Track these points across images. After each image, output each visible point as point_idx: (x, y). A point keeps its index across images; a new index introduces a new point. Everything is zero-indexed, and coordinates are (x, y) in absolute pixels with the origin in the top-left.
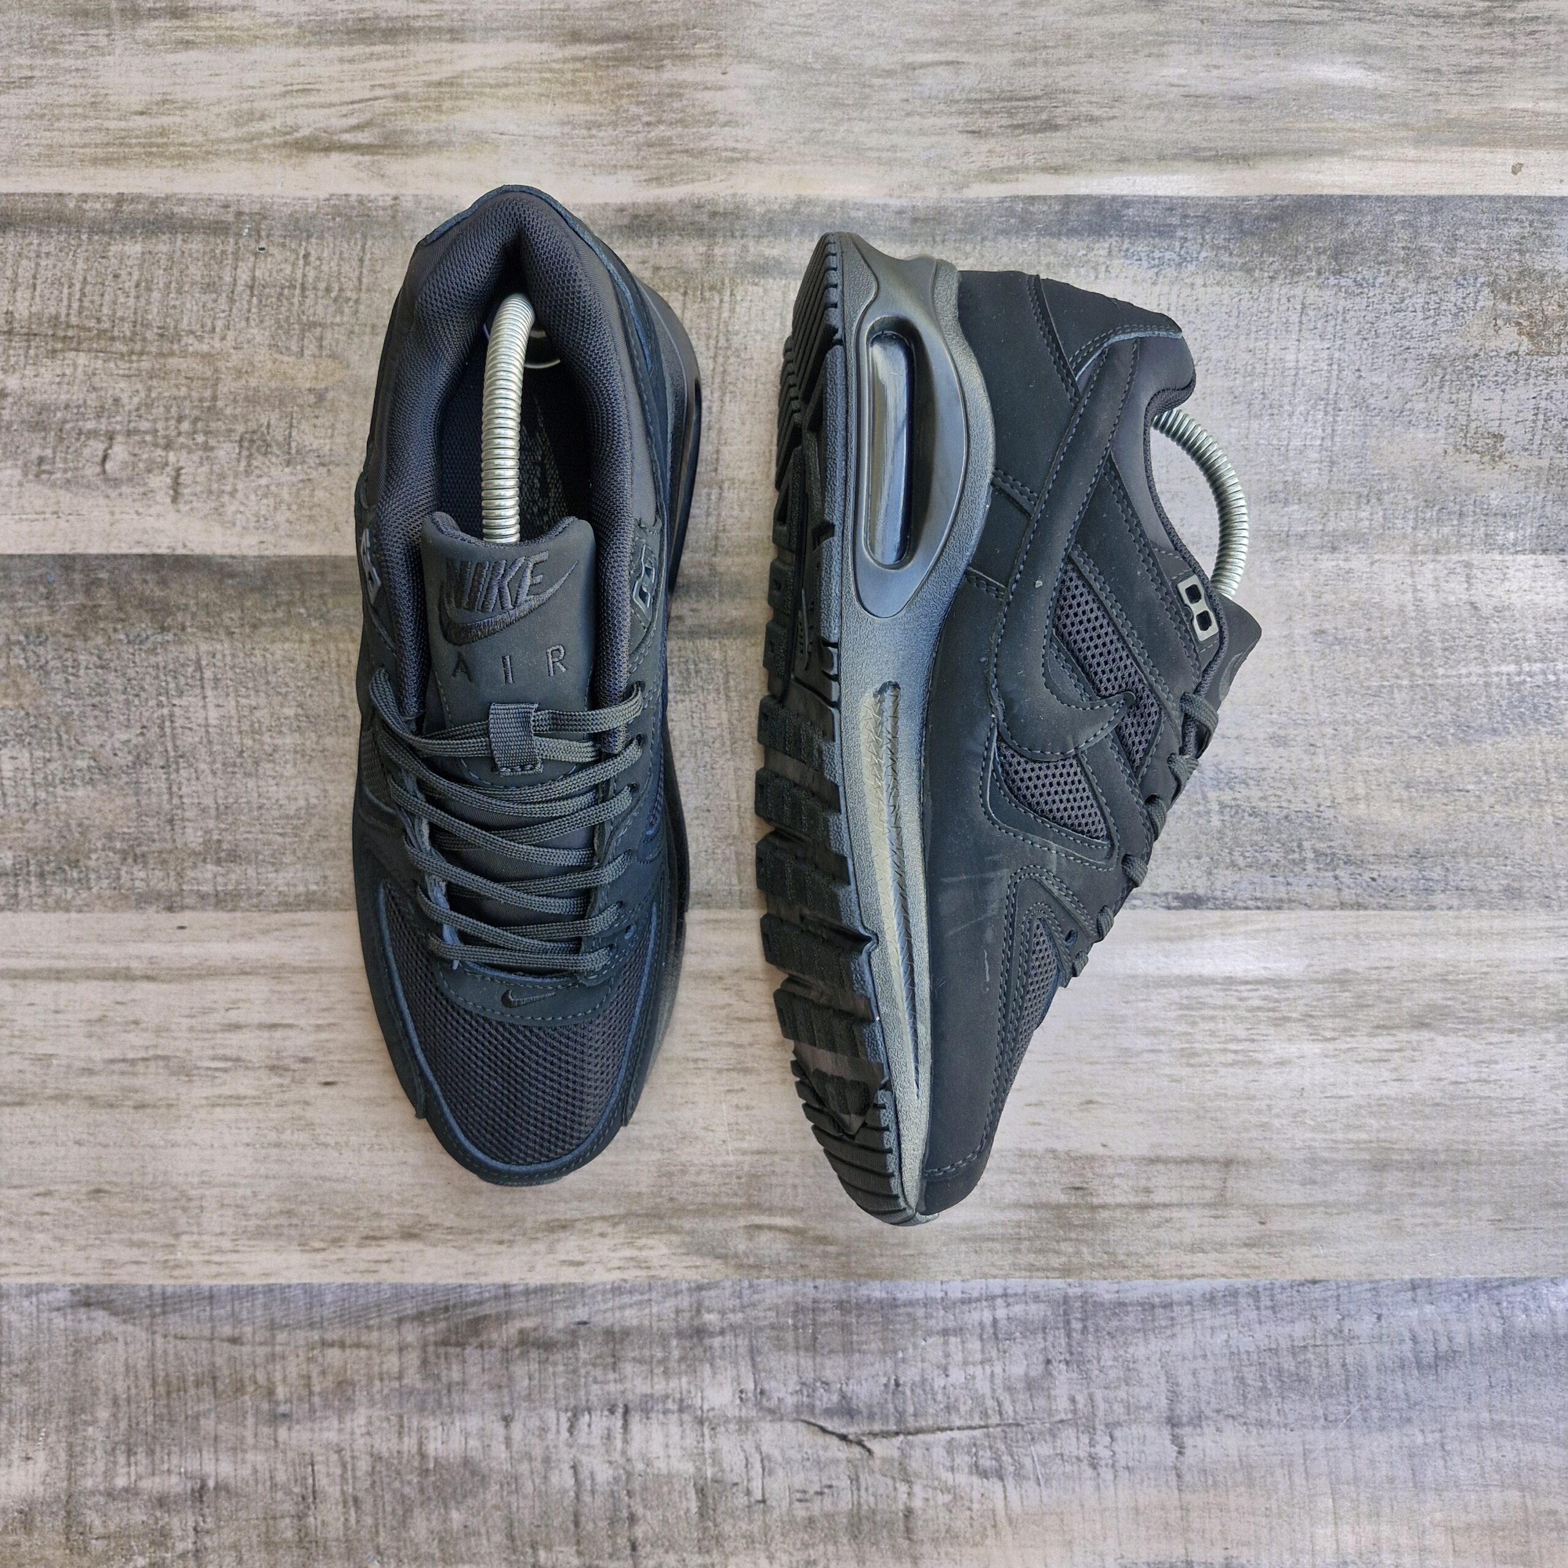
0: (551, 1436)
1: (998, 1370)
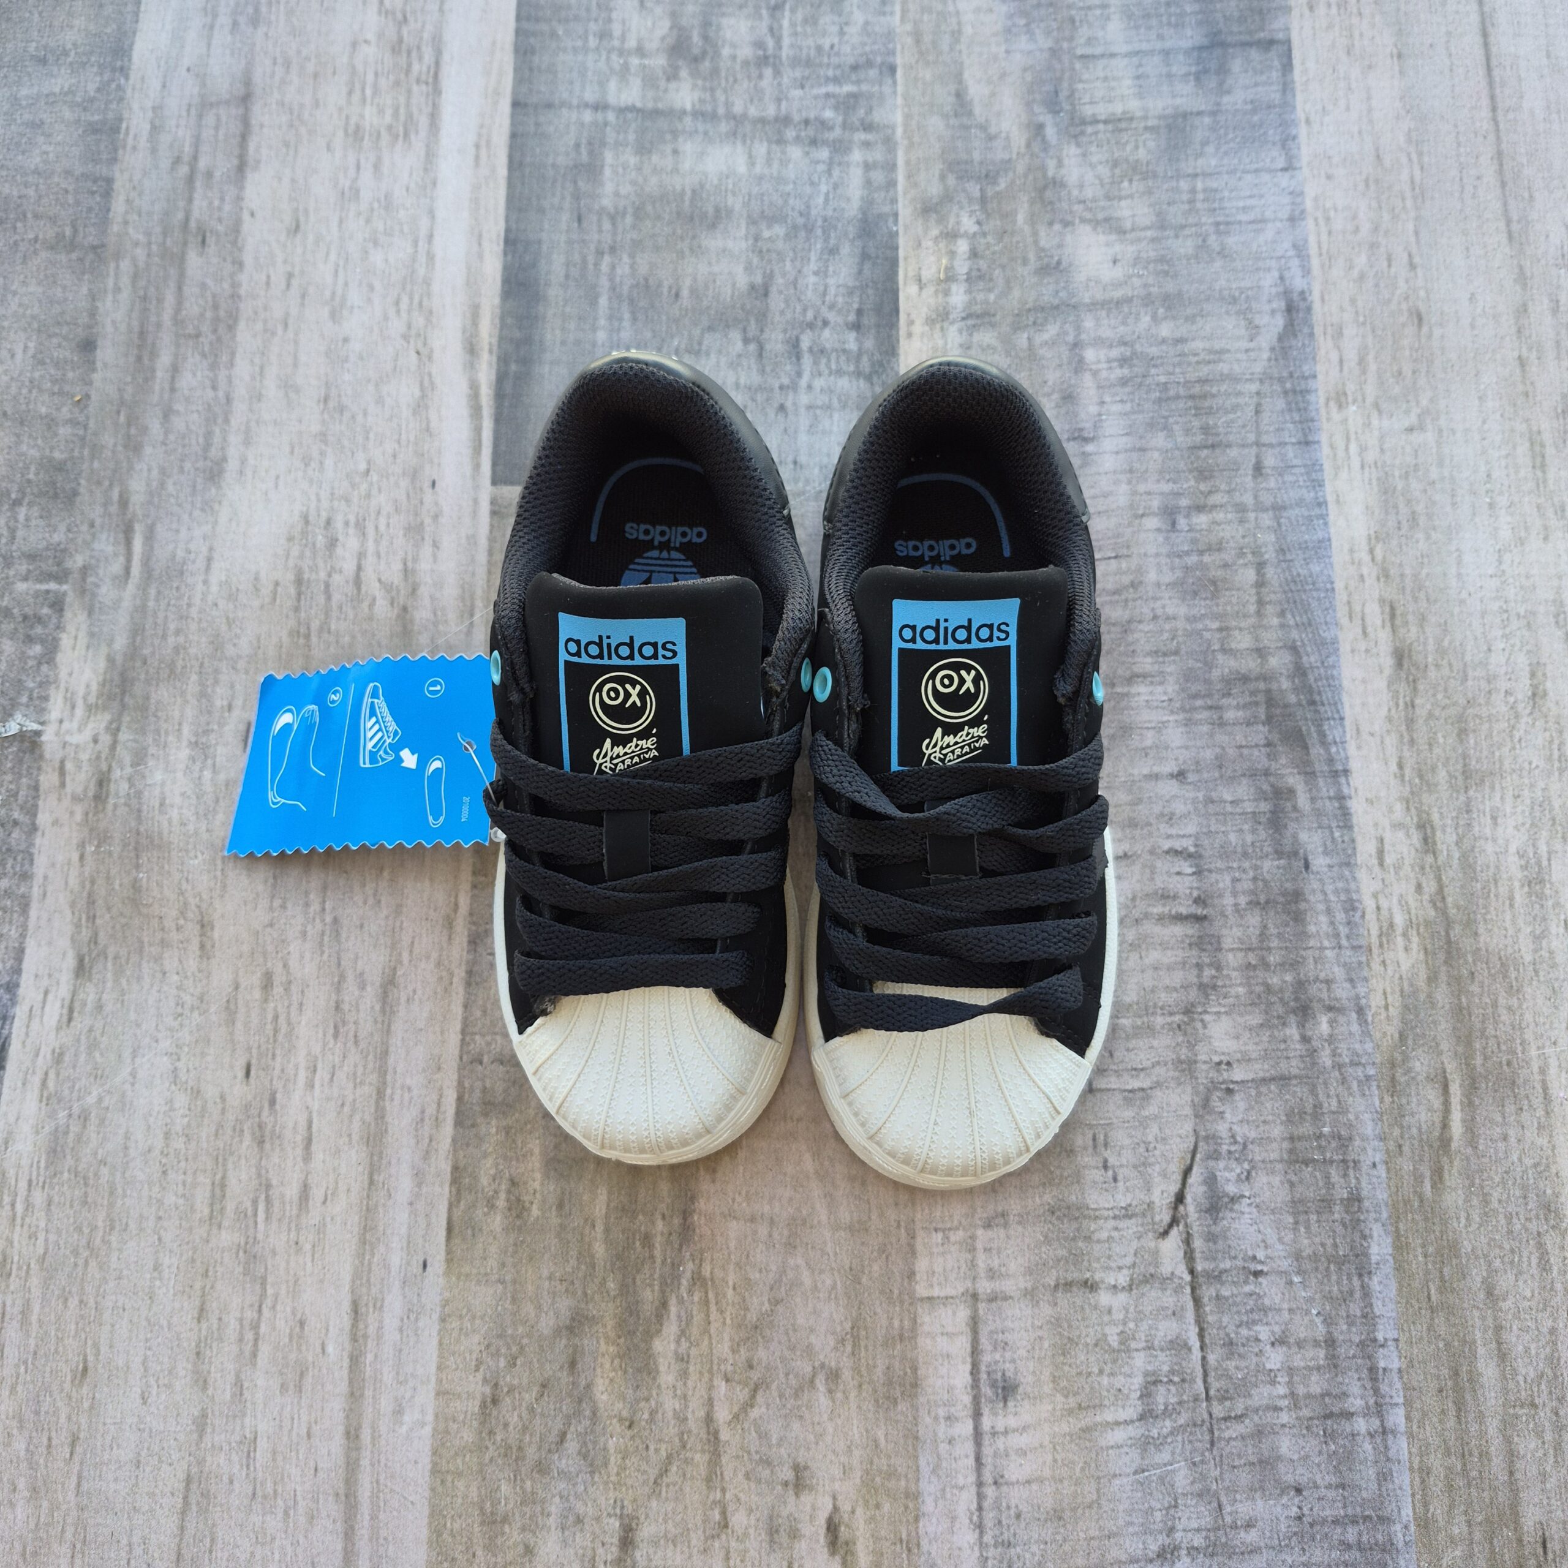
0: (1164, 828)
1: (1285, 1417)
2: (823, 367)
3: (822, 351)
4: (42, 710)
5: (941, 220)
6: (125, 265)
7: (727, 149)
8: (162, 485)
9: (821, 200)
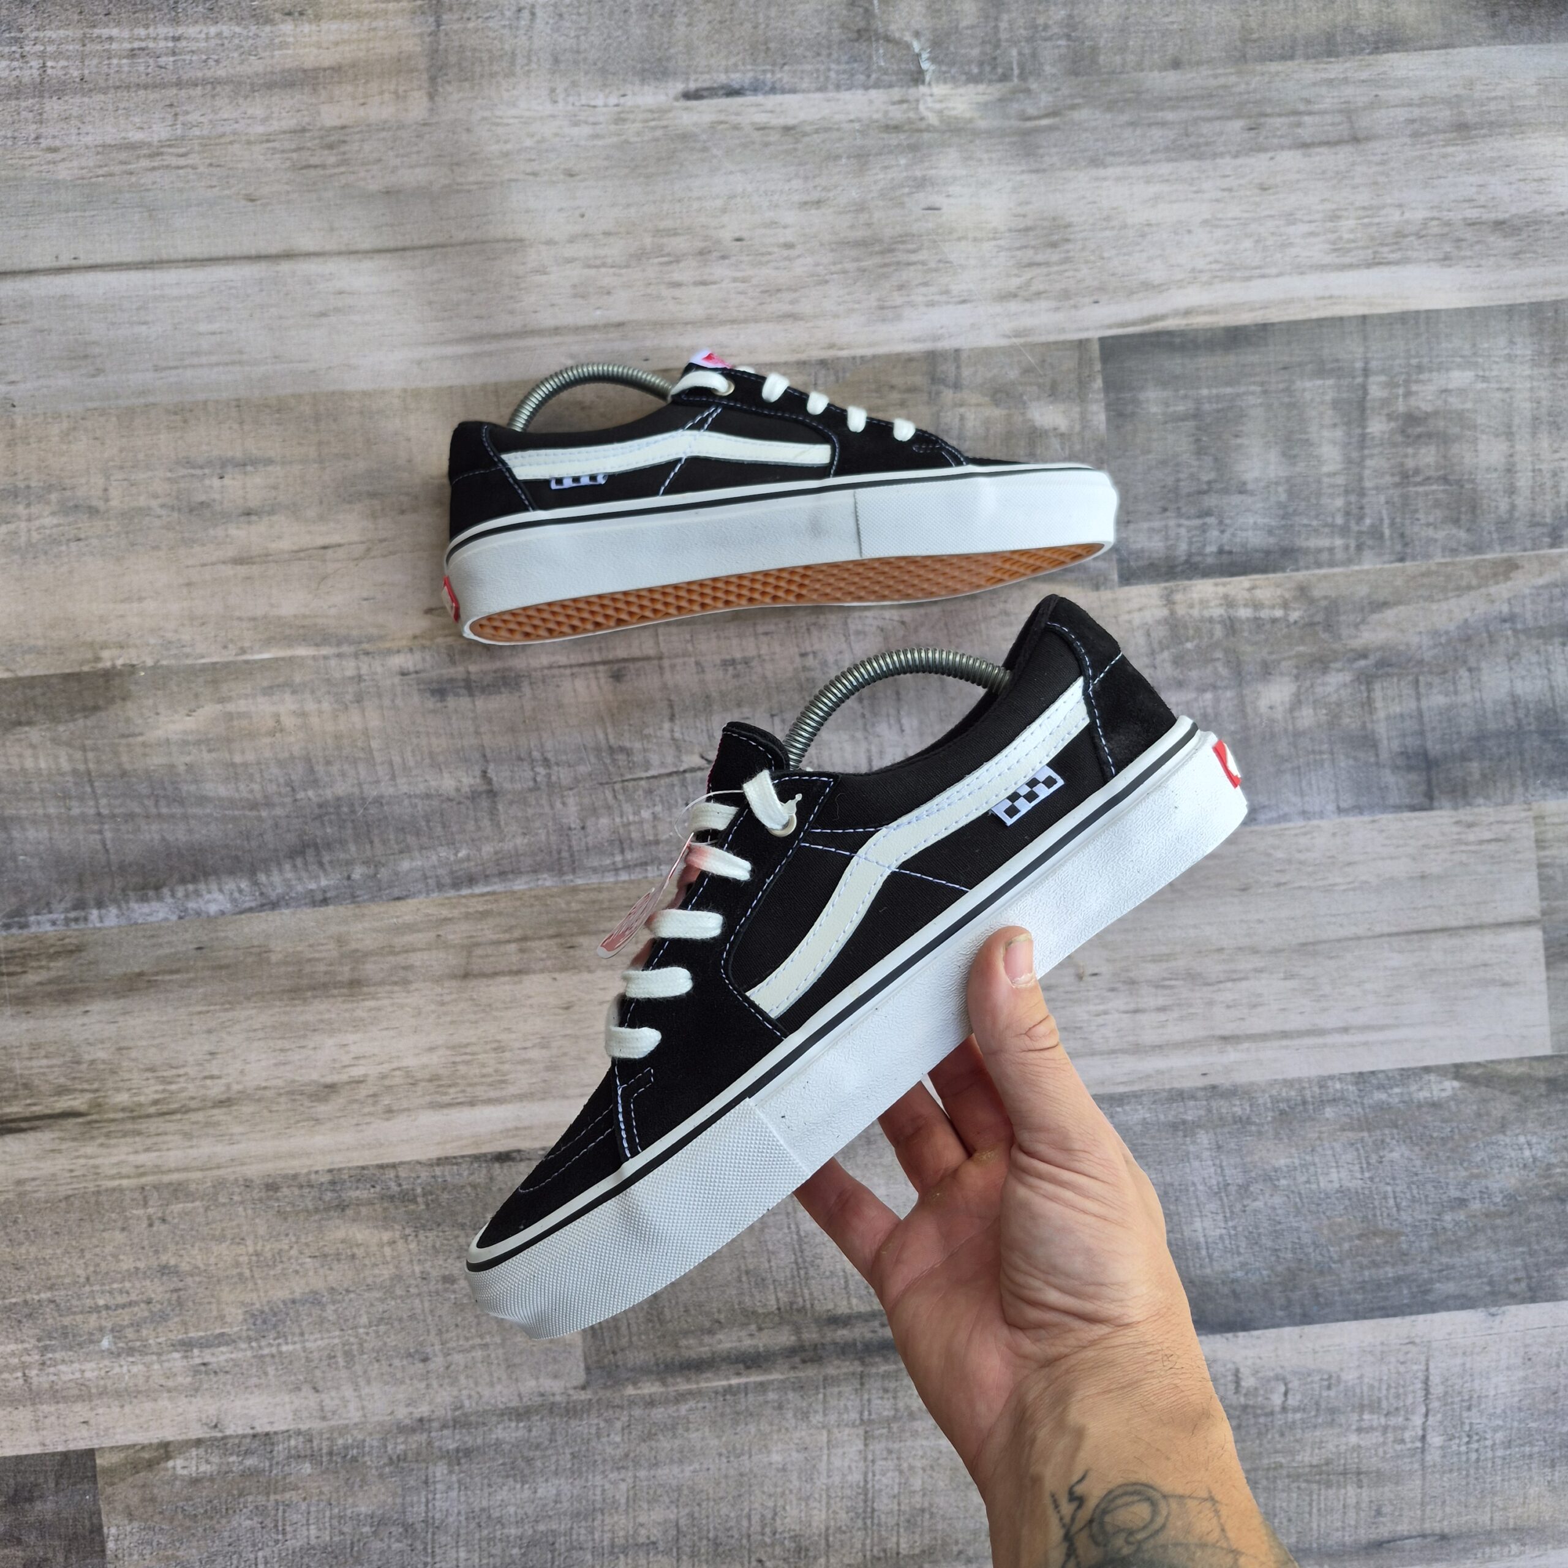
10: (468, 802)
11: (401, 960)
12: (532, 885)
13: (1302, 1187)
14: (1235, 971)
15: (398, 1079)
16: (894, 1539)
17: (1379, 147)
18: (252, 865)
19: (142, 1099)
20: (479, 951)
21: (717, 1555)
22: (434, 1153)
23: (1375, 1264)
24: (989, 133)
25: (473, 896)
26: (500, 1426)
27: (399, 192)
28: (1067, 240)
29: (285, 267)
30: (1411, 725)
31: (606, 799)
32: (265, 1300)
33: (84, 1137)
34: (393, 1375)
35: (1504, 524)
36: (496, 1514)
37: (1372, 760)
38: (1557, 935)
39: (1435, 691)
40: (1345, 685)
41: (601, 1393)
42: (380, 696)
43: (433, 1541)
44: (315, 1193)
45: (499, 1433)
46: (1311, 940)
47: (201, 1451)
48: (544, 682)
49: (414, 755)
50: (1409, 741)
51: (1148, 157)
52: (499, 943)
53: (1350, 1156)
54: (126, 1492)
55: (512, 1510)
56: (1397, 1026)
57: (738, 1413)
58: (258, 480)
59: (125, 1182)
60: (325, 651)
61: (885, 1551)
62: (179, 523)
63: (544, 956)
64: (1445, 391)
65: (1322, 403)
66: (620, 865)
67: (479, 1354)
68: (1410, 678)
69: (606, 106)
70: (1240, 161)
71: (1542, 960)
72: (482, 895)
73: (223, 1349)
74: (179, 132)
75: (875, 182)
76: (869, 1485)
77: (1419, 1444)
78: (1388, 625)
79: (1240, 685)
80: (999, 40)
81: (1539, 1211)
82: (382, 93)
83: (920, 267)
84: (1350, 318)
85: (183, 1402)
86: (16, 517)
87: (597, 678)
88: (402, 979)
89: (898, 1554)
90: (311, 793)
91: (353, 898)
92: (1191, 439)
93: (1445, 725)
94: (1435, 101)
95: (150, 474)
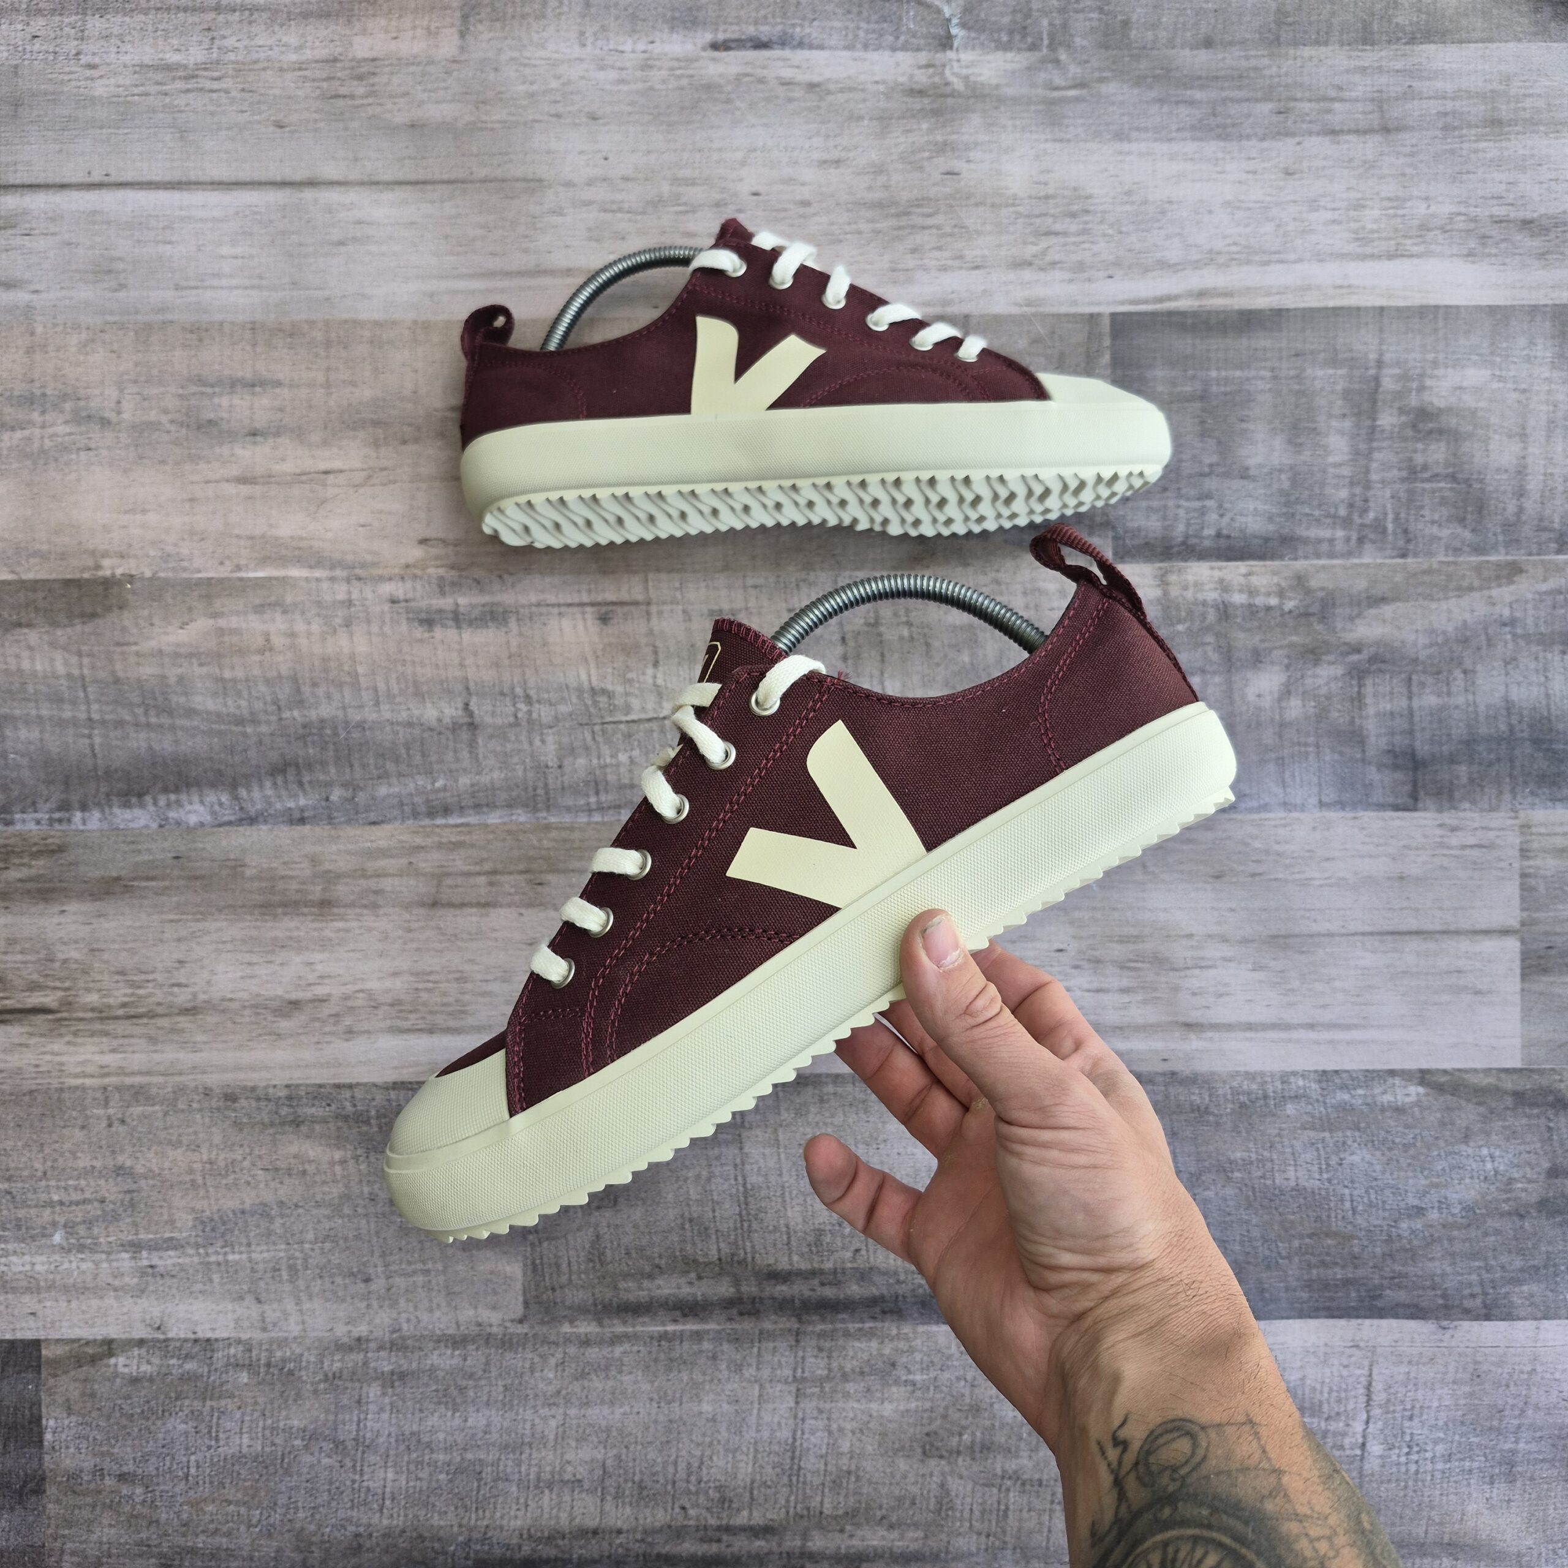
2: (1192, 514)
3: (1203, 514)
4: (966, 47)
5: (1292, 588)
6: (1266, 61)
7: (1346, 449)
8: (1113, 104)
9: (1307, 510)
10: (449, 734)
11: (372, 884)
12: (506, 819)
13: (1256, 1181)
14: (1202, 958)
15: (360, 1001)
16: (819, 1499)
17: (1409, 138)
18: (234, 779)
19: (111, 1001)
20: (449, 881)
21: (641, 1497)
22: (391, 1077)
23: (1324, 1264)
24: (1015, 101)
25: (446, 826)
26: (436, 1353)
27: (424, 125)
28: (1087, 212)
29: (308, 194)
30: (1401, 724)
31: (584, 740)
32: (215, 1208)
33: (51, 1033)
34: (335, 1293)
35: (1511, 527)
36: (425, 1439)
37: (1359, 756)
38: (1535, 946)
39: (1427, 691)
40: (1336, 678)
41: (537, 1328)
42: (368, 622)
43: (363, 1459)
44: (272, 1106)
45: (434, 1359)
46: (1282, 933)
47: (143, 1351)
48: (531, 619)
49: (398, 683)
50: (1397, 739)
51: (1174, 135)
52: (469, 874)
53: (1309, 1155)
54: (67, 1386)
55: (441, 1436)
56: (1364, 1027)
57: (671, 1360)
58: (265, 401)
59: (88, 1082)
60: (318, 573)
61: (808, 1509)
62: (187, 439)
63: (513, 890)
64: (1460, 388)
65: (1333, 392)
66: (594, 806)
67: (420, 1279)
68: (1403, 676)
69: (633, 51)
70: (1266, 144)
71: (1518, 971)
72: (457, 826)
73: (171, 1253)
74: (215, 56)
75: (896, 145)
76: (798, 1443)
77: (1358, 1452)
78: (1384, 621)
79: (1229, 671)
80: (1031, 9)
81: (1497, 1225)
82: (414, 28)
83: (934, 231)
84: (1367, 309)
85: (128, 1301)
86: (31, 423)
87: (584, 619)
88: (372, 902)
89: (821, 1513)
90: (296, 713)
91: (330, 819)
92: (1197, 420)
93: (1435, 726)
94: (1469, 95)
95: (162, 389)
